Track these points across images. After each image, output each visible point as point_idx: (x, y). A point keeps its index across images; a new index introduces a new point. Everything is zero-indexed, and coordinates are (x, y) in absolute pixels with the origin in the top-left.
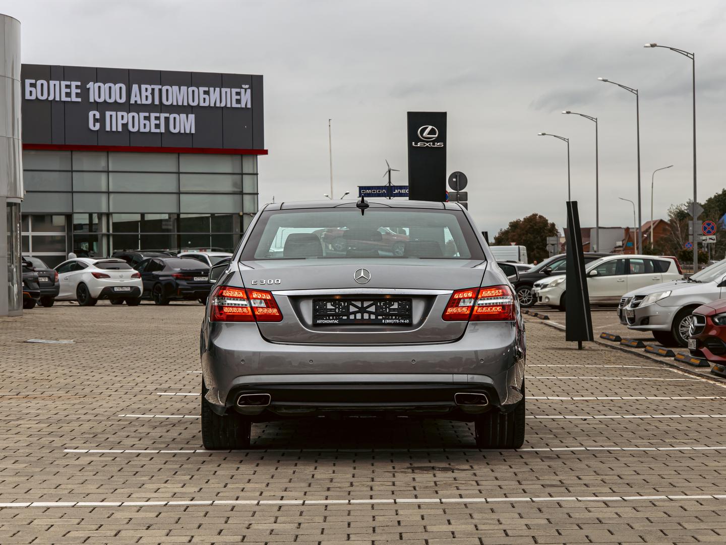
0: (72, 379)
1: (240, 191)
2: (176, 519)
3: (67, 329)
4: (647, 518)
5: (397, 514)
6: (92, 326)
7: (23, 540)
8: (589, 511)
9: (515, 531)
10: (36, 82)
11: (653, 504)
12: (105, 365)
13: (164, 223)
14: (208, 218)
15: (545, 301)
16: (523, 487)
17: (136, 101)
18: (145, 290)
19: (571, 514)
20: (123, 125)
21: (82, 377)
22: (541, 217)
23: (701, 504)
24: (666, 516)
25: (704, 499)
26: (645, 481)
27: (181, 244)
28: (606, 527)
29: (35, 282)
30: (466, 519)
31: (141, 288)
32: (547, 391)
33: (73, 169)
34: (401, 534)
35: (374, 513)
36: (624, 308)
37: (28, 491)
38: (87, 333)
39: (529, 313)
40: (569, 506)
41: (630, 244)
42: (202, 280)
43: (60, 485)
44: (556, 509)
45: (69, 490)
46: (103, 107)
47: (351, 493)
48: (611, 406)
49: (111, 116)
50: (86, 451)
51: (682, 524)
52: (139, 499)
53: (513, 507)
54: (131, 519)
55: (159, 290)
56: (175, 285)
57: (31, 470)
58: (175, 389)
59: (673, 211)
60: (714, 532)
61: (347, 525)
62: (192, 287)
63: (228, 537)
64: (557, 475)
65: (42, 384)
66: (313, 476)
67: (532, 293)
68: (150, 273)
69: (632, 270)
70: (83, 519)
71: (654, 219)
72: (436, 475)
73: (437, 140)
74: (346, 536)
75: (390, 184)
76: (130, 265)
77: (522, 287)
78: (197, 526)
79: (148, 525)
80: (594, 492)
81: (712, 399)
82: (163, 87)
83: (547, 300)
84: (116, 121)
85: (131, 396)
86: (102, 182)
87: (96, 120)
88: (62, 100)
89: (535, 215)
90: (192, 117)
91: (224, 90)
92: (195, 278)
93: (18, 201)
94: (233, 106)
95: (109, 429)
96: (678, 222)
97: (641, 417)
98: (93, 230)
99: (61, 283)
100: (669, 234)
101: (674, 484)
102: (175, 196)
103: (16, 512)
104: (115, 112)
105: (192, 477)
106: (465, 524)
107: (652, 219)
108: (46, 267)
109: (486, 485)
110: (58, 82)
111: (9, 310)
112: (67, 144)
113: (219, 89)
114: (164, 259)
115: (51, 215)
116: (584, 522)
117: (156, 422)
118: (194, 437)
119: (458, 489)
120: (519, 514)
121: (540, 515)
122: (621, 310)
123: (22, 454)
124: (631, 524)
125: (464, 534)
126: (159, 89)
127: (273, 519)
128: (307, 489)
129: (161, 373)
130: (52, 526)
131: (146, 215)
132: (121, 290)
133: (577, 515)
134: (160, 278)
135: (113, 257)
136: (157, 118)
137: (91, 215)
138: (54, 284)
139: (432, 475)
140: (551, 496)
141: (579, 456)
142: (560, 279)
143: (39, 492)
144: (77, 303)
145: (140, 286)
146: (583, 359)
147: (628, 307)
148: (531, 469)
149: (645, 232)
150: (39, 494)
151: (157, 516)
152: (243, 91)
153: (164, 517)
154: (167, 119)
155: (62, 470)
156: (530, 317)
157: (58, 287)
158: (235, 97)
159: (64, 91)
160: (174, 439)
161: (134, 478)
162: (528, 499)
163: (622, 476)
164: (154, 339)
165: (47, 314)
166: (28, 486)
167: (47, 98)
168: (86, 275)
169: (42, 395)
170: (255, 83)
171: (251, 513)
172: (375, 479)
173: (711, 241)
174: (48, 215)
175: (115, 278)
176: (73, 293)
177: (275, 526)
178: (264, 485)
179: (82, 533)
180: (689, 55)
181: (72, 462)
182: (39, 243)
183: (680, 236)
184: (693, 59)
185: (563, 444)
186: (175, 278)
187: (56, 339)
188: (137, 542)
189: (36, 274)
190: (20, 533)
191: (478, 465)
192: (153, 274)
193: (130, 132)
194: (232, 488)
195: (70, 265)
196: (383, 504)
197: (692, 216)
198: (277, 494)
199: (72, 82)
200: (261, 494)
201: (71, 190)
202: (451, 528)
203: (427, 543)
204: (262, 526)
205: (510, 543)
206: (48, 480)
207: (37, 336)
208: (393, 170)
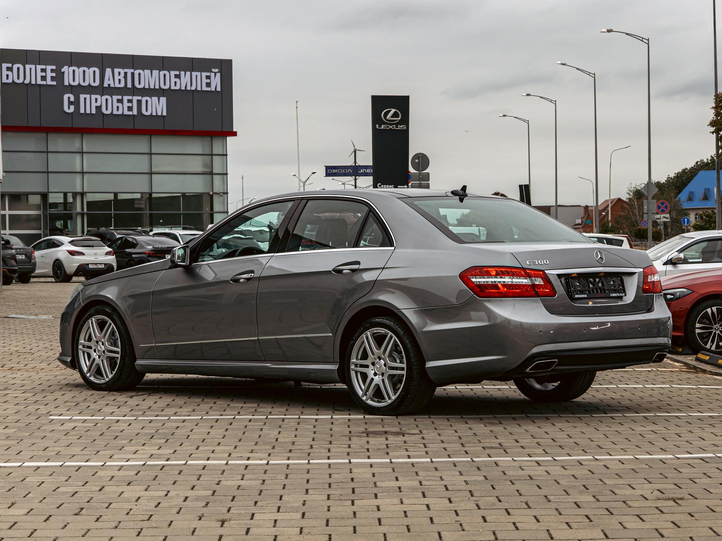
0: (53, 352)
1: (210, 172)
2: (154, 477)
3: (45, 305)
4: (573, 475)
5: (351, 472)
7: (18, 494)
8: (522, 470)
9: (454, 486)
10: (12, 66)
11: (580, 463)
13: (136, 202)
14: (179, 197)
16: (465, 449)
17: (109, 85)
18: (118, 267)
19: (506, 472)
20: (96, 107)
23: (623, 464)
24: (590, 473)
25: (625, 459)
26: (576, 443)
27: (153, 223)
28: (536, 482)
29: (12, 259)
30: (412, 476)
31: (115, 265)
33: (49, 150)
34: (353, 489)
35: (331, 471)
37: (19, 453)
40: (504, 465)
41: (589, 222)
43: (48, 447)
44: (493, 468)
45: (56, 452)
46: (77, 90)
47: (311, 455)
49: (85, 99)
50: (70, 418)
51: (603, 480)
52: (120, 460)
53: (455, 466)
54: (113, 476)
57: (20, 434)
59: (631, 190)
60: (630, 486)
61: (306, 482)
63: (200, 492)
64: (497, 439)
65: (25, 356)
66: (277, 440)
68: (123, 250)
70: (70, 477)
71: (612, 198)
72: (389, 439)
73: (400, 123)
74: (305, 491)
75: (355, 164)
76: (104, 243)
78: (172, 482)
79: (128, 482)
80: (528, 453)
81: (649, 371)
82: (136, 71)
84: (89, 104)
86: (76, 163)
87: (70, 103)
88: (38, 83)
89: (497, 194)
90: (163, 100)
91: (194, 74)
92: (166, 255)
94: (203, 89)
95: (89, 398)
96: (635, 201)
98: (68, 208)
99: (37, 260)
100: (627, 212)
101: (601, 446)
102: (147, 176)
103: (10, 471)
104: (89, 95)
105: (167, 441)
106: (410, 480)
107: (610, 197)
108: (23, 245)
109: (432, 447)
110: (34, 66)
112: (42, 126)
113: (189, 73)
114: (137, 238)
115: (27, 195)
116: (517, 478)
118: (168, 405)
119: (407, 451)
120: (460, 472)
121: (479, 472)
123: (11, 421)
124: (558, 480)
125: (410, 489)
126: (132, 73)
127: (240, 477)
128: (271, 451)
130: (43, 482)
131: (118, 194)
132: (95, 267)
133: (511, 473)
134: (133, 256)
135: (86, 235)
136: (130, 101)
137: (65, 194)
138: (31, 262)
139: (384, 439)
140: (490, 456)
141: (519, 422)
143: (29, 454)
144: (53, 280)
145: (113, 263)
148: (474, 434)
149: (602, 211)
150: (29, 455)
151: (136, 475)
152: (213, 75)
153: (143, 475)
154: (139, 102)
155: (48, 435)
157: (35, 264)
158: (205, 81)
159: (40, 74)
160: (150, 407)
161: (114, 442)
162: (469, 459)
163: (555, 440)
165: (24, 290)
166: (19, 449)
167: (24, 82)
168: (61, 253)
169: (26, 367)
170: (225, 67)
171: (221, 472)
172: (333, 442)
173: (665, 220)
174: (25, 194)
175: (89, 255)
176: (49, 270)
177: (242, 483)
178: (233, 447)
179: (70, 489)
180: (644, 40)
181: (57, 427)
182: (16, 221)
183: (637, 214)
184: (648, 44)
185: (506, 411)
186: (147, 255)
187: (36, 315)
188: (119, 496)
189: (14, 251)
190: (14, 489)
191: (427, 429)
192: (126, 252)
193: (103, 114)
194: (204, 450)
195: (46, 243)
196: (339, 464)
197: (647, 195)
198: (244, 455)
199: (47, 66)
200: (230, 455)
201: (46, 171)
202: (398, 484)
203: (376, 496)
204: (230, 482)
205: (449, 496)
206: (37, 443)
207: (18, 311)
208: (359, 150)
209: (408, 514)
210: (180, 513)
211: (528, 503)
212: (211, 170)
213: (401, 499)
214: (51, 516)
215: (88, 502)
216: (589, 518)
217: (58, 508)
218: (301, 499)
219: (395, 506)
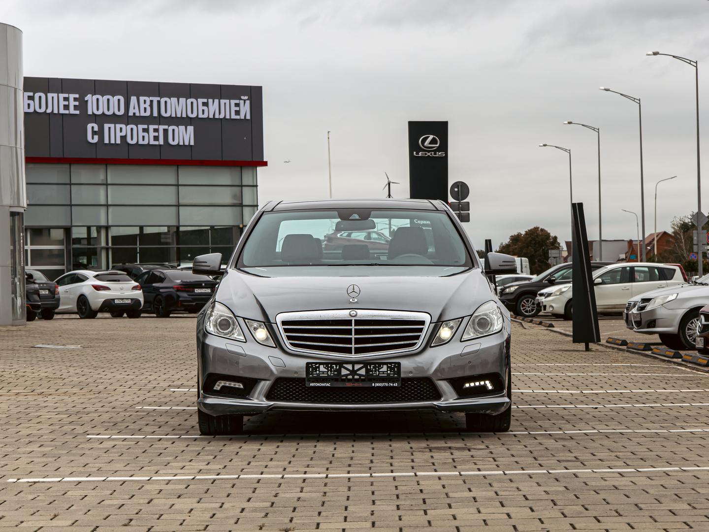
0: (85, 377)
1: (240, 203)
2: (205, 490)
3: (72, 336)
4: (662, 485)
5: (418, 484)
6: (96, 334)
7: (60, 507)
8: (605, 480)
9: (534, 496)
10: (34, 94)
11: (667, 474)
12: (116, 365)
13: (162, 236)
14: (207, 230)
15: (549, 310)
16: (539, 462)
17: (134, 114)
18: (145, 302)
19: (587, 483)
20: (121, 137)
21: (94, 376)
22: (542, 230)
24: (679, 483)
26: (658, 456)
27: (181, 258)
28: (623, 492)
29: (35, 294)
30: (486, 487)
31: (142, 300)
32: (556, 385)
33: (72, 182)
34: (424, 499)
35: (396, 483)
36: (630, 312)
37: (58, 469)
38: (93, 339)
39: (534, 322)
40: (585, 477)
41: (633, 257)
42: (203, 291)
43: (88, 464)
44: (572, 479)
45: (97, 468)
46: (101, 119)
47: (372, 468)
48: (621, 397)
49: (109, 128)
50: (109, 436)
51: (695, 489)
52: (166, 475)
53: (531, 478)
54: (161, 490)
55: (160, 302)
56: (175, 297)
57: (56, 452)
58: (188, 386)
59: (676, 224)
61: (371, 493)
62: (192, 299)
63: (258, 504)
64: (571, 452)
65: (55, 382)
66: (333, 455)
67: (536, 302)
68: (150, 285)
69: (637, 278)
70: (115, 491)
71: (658, 231)
72: (454, 453)
73: (439, 149)
74: (372, 502)
76: (132, 279)
77: (526, 296)
78: (226, 495)
79: (178, 495)
80: (608, 465)
82: (162, 99)
83: (551, 309)
84: (114, 133)
85: (146, 392)
86: (100, 195)
87: (94, 133)
88: (60, 112)
89: (536, 229)
90: (191, 129)
91: (223, 101)
92: (196, 290)
93: (22, 210)
94: (232, 117)
95: (127, 419)
96: (682, 234)
97: (651, 405)
98: (92, 244)
99: (61, 296)
100: (672, 246)
101: (686, 458)
102: (174, 209)
103: (49, 485)
104: (114, 125)
105: (215, 457)
106: (485, 491)
107: (655, 231)
108: (46, 280)
109: (503, 461)
110: (56, 94)
111: (13, 320)
112: (65, 157)
113: (218, 100)
114: (165, 271)
115: (49, 229)
116: (601, 488)
117: (173, 413)
119: (476, 464)
120: (537, 483)
121: (557, 483)
122: (627, 314)
123: (46, 440)
124: (647, 490)
125: (486, 499)
126: (158, 101)
127: (299, 490)
128: (329, 466)
129: (172, 372)
130: (86, 496)
131: (144, 228)
132: (121, 302)
133: (594, 484)
134: (161, 290)
135: (112, 269)
136: (156, 130)
137: (89, 228)
138: (54, 297)
139: (449, 454)
140: (567, 469)
141: (592, 437)
142: (565, 287)
143: (68, 470)
144: (78, 316)
145: (140, 298)
146: (591, 359)
147: (635, 311)
148: (546, 448)
149: (648, 245)
150: (68, 471)
151: (186, 488)
152: (242, 102)
153: (193, 489)
154: (166, 131)
155: (87, 452)
156: (535, 325)
157: (58, 300)
158: (234, 109)
159: (62, 103)
160: (193, 427)
161: (159, 458)
162: (545, 471)
163: (635, 453)
164: (160, 344)
166: (57, 465)
167: (46, 111)
168: (86, 288)
169: (57, 392)
170: (254, 94)
171: (277, 485)
172: (394, 457)
174: (46, 228)
175: (116, 290)
176: (73, 306)
177: (301, 495)
178: (287, 462)
179: (116, 502)
180: (692, 63)
181: (96, 445)
182: (38, 257)
183: (684, 248)
184: (696, 67)
185: (576, 428)
186: (176, 290)
187: (63, 345)
188: (170, 508)
189: (37, 286)
190: (56, 502)
191: (493, 444)
192: (153, 286)
193: (129, 144)
194: (256, 466)
195: (69, 277)
196: (404, 476)
197: (696, 225)
198: (299, 469)
199: (70, 95)
200: (285, 469)
201: (69, 203)
202: (472, 494)
203: (450, 506)
204: (289, 495)
205: (530, 506)
206: (75, 460)
207: (44, 342)
208: (393, 183)
209: (488, 522)
210: (238, 523)
211: (618, 511)
212: (241, 202)
213: (478, 509)
214: (97, 527)
215: (137, 514)
216: (688, 525)
217: (105, 519)
218: (368, 509)
219: (473, 515)
